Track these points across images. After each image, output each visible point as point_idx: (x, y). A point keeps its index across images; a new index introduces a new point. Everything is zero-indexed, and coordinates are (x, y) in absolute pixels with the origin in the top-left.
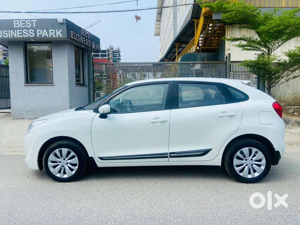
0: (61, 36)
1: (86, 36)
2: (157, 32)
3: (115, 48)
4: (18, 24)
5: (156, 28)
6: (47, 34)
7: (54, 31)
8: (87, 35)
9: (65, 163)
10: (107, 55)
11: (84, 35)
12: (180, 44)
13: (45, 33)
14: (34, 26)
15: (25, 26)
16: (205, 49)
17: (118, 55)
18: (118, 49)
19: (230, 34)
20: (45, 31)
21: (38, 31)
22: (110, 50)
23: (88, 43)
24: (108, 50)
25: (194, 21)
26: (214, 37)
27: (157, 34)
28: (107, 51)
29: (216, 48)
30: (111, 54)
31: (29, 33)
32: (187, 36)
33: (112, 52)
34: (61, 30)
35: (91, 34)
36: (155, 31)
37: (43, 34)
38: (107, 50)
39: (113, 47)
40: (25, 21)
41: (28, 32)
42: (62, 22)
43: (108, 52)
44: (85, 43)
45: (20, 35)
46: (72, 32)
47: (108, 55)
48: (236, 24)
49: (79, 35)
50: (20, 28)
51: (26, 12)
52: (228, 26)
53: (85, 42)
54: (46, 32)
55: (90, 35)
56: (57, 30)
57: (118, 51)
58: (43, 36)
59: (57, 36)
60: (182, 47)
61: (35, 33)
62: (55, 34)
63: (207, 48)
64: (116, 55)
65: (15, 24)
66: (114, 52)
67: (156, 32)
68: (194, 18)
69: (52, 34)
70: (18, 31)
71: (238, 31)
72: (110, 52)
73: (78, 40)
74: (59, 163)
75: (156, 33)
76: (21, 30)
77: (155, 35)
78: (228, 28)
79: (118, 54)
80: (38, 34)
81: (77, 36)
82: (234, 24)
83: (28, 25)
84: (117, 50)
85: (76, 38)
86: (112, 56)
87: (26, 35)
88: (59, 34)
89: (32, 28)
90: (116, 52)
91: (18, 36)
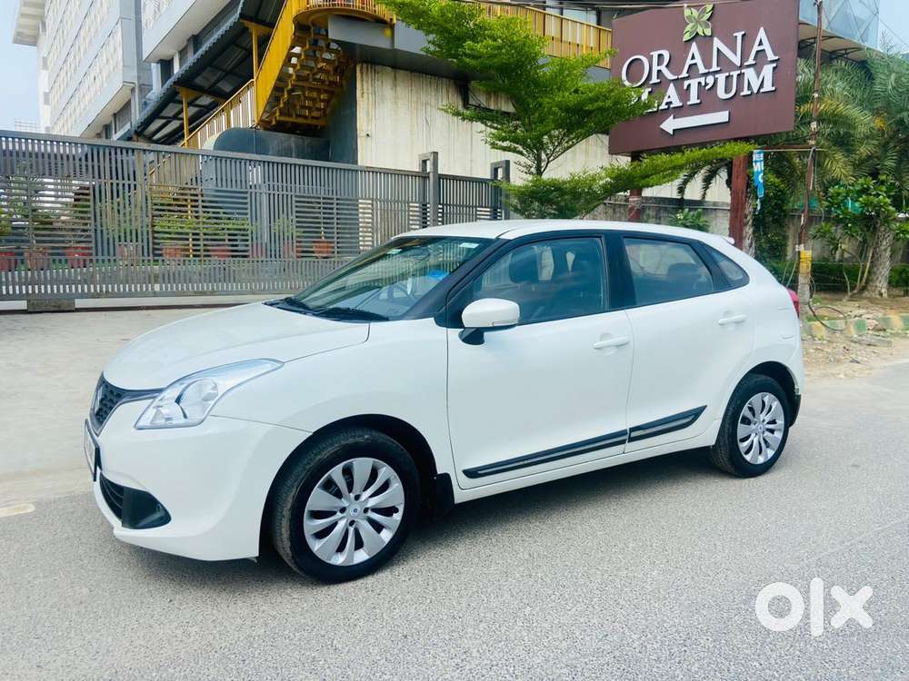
2: (27, 32)
5: (23, 15)
9: (359, 509)
12: (193, 95)
16: (287, 122)
19: (370, 91)
25: (248, 29)
26: (319, 91)
27: (28, 38)
29: (320, 123)
32: (221, 69)
36: (20, 26)
48: (385, 65)
52: (365, 65)
60: (198, 102)
63: (293, 119)
67: (20, 30)
68: (251, 19)
71: (389, 87)
74: (339, 515)
75: (19, 34)
77: (16, 41)
78: (364, 74)
82: (378, 64)
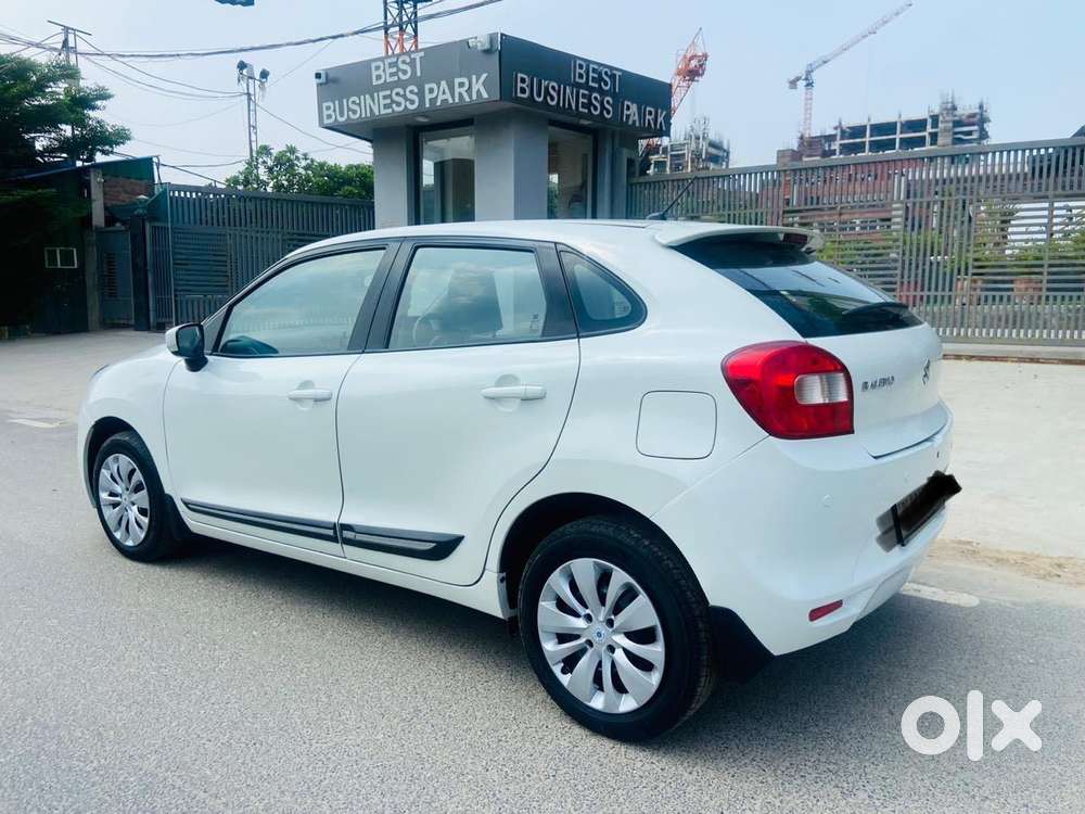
0: (485, 95)
1: (591, 84)
3: (966, 107)
4: (380, 72)
6: (448, 96)
7: (465, 80)
8: (599, 80)
10: (928, 139)
11: (583, 81)
13: (444, 93)
14: (419, 74)
15: (396, 78)
17: (975, 136)
18: (981, 107)
20: (443, 83)
21: (427, 87)
22: (941, 118)
23: (603, 107)
24: (935, 119)
28: (930, 121)
30: (945, 130)
31: (406, 99)
33: (951, 125)
34: (485, 75)
35: (618, 73)
37: (441, 94)
38: (932, 117)
39: (956, 103)
40: (397, 62)
41: (404, 96)
42: (487, 46)
43: (935, 125)
44: (586, 111)
45: (386, 106)
46: (519, 75)
47: (934, 137)
49: (555, 84)
50: (385, 86)
51: (356, 33)
53: (589, 105)
54: (447, 91)
55: (613, 77)
56: (474, 77)
57: (978, 117)
58: (439, 104)
59: (474, 97)
61: (421, 94)
62: (469, 90)
64: (970, 133)
65: (375, 74)
66: (958, 123)
69: (460, 94)
70: (381, 94)
72: (940, 125)
73: (554, 103)
76: (388, 92)
79: (976, 128)
80: (428, 97)
81: (547, 88)
83: (405, 72)
84: (974, 115)
85: (539, 95)
86: (949, 140)
87: (399, 104)
88: (477, 88)
89: (413, 80)
90: (972, 120)
91: (383, 112)
